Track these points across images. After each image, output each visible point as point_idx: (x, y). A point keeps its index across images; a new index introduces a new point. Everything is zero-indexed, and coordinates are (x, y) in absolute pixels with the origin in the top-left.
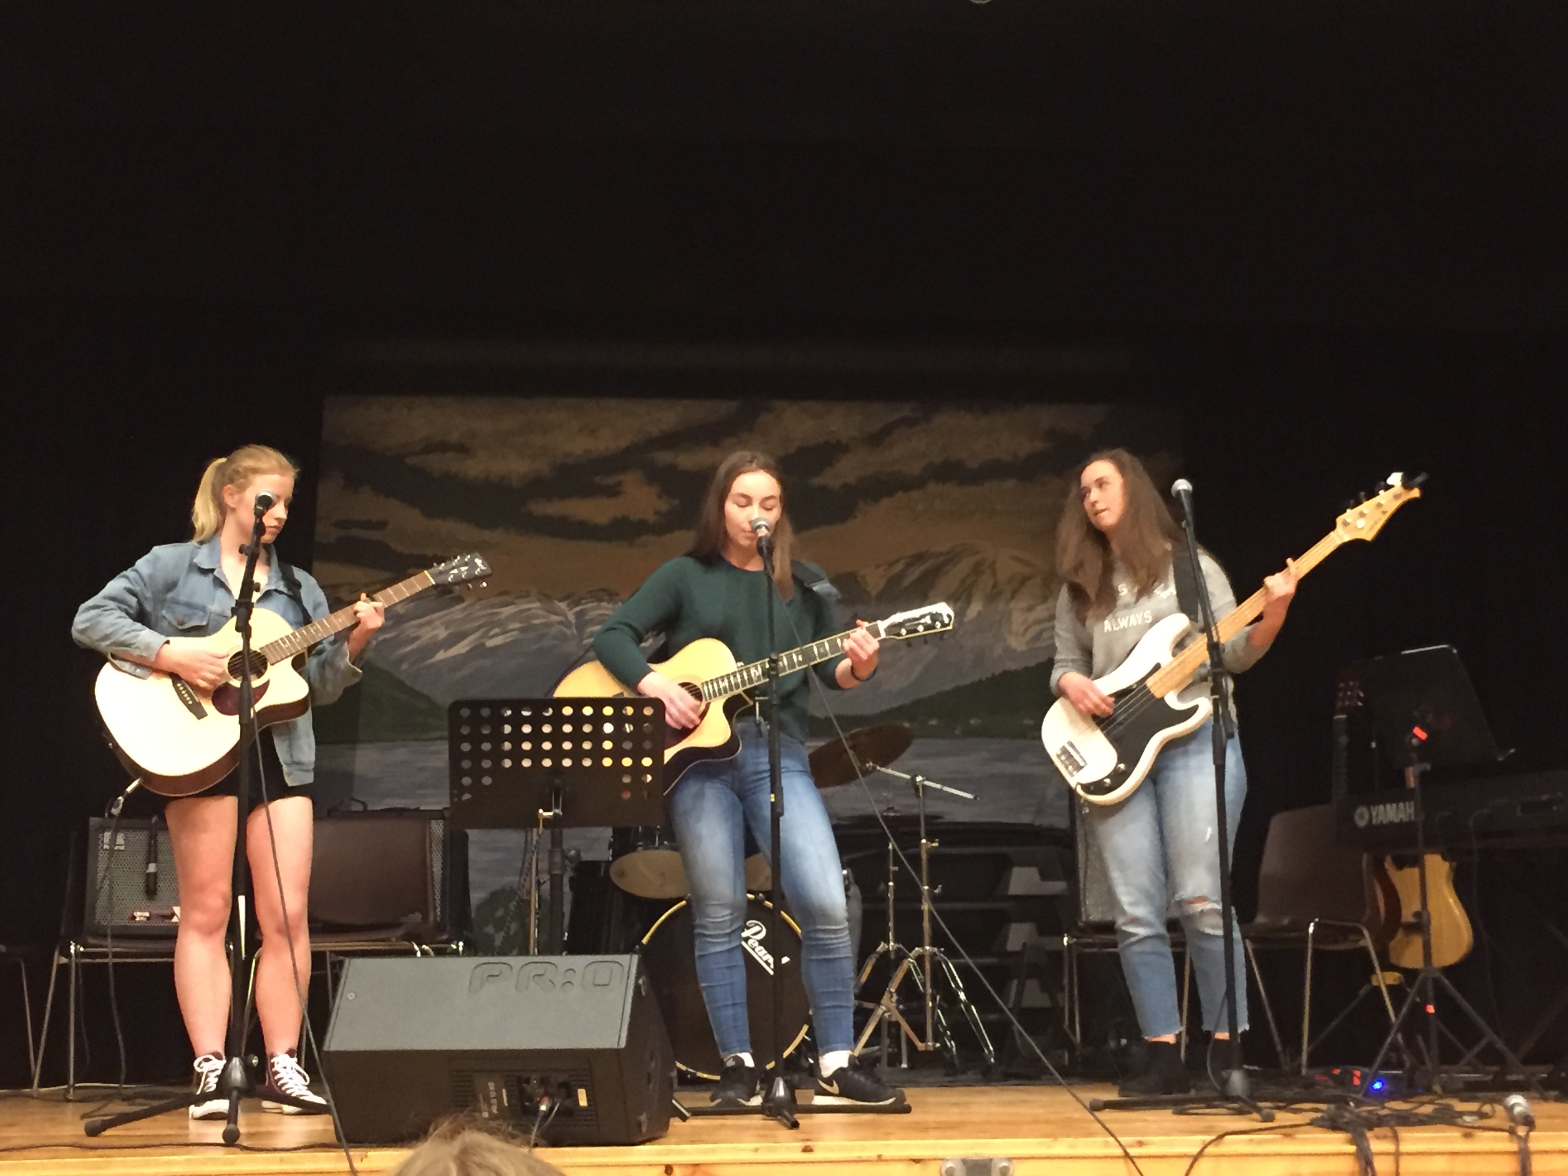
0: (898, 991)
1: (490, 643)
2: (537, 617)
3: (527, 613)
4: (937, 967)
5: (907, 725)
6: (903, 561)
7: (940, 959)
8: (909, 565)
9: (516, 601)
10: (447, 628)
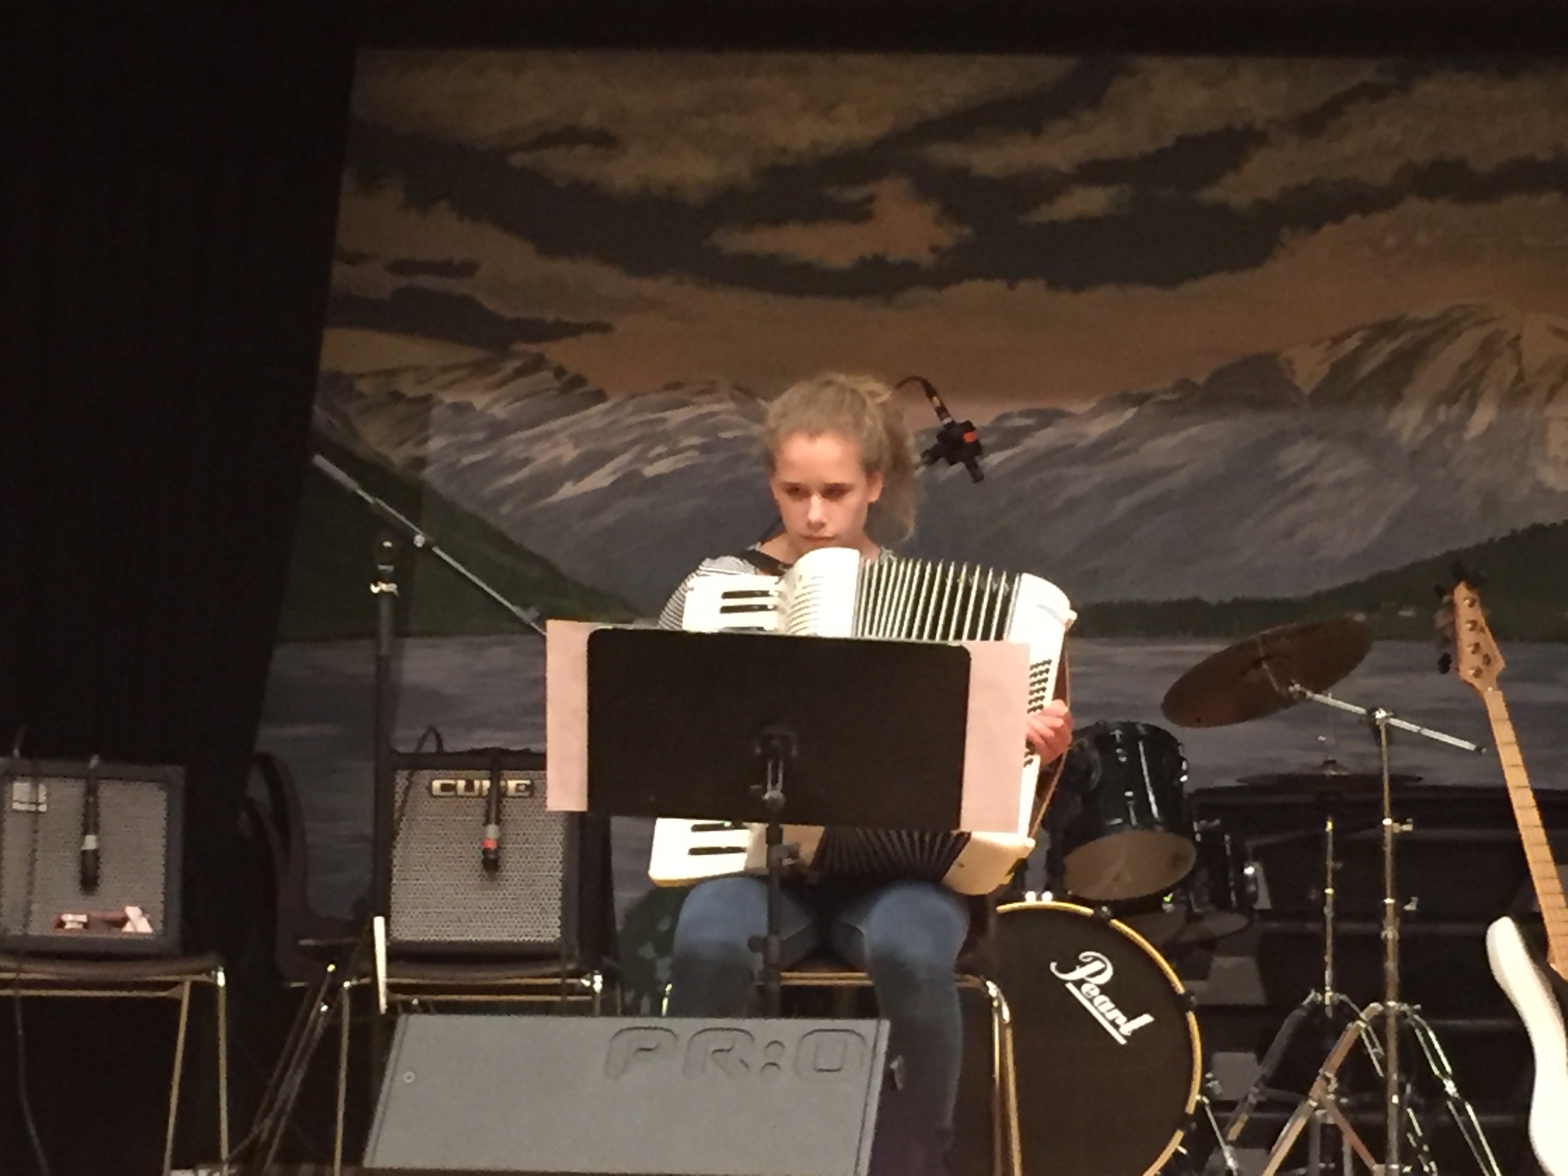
0: (1341, 1074)
1: (650, 471)
2: (729, 427)
3: (713, 420)
4: (1407, 1039)
5: (1360, 617)
6: (1359, 335)
7: (1413, 1024)
8: (1368, 343)
9: (695, 399)
10: (576, 446)
